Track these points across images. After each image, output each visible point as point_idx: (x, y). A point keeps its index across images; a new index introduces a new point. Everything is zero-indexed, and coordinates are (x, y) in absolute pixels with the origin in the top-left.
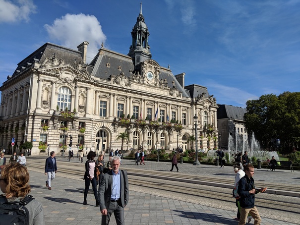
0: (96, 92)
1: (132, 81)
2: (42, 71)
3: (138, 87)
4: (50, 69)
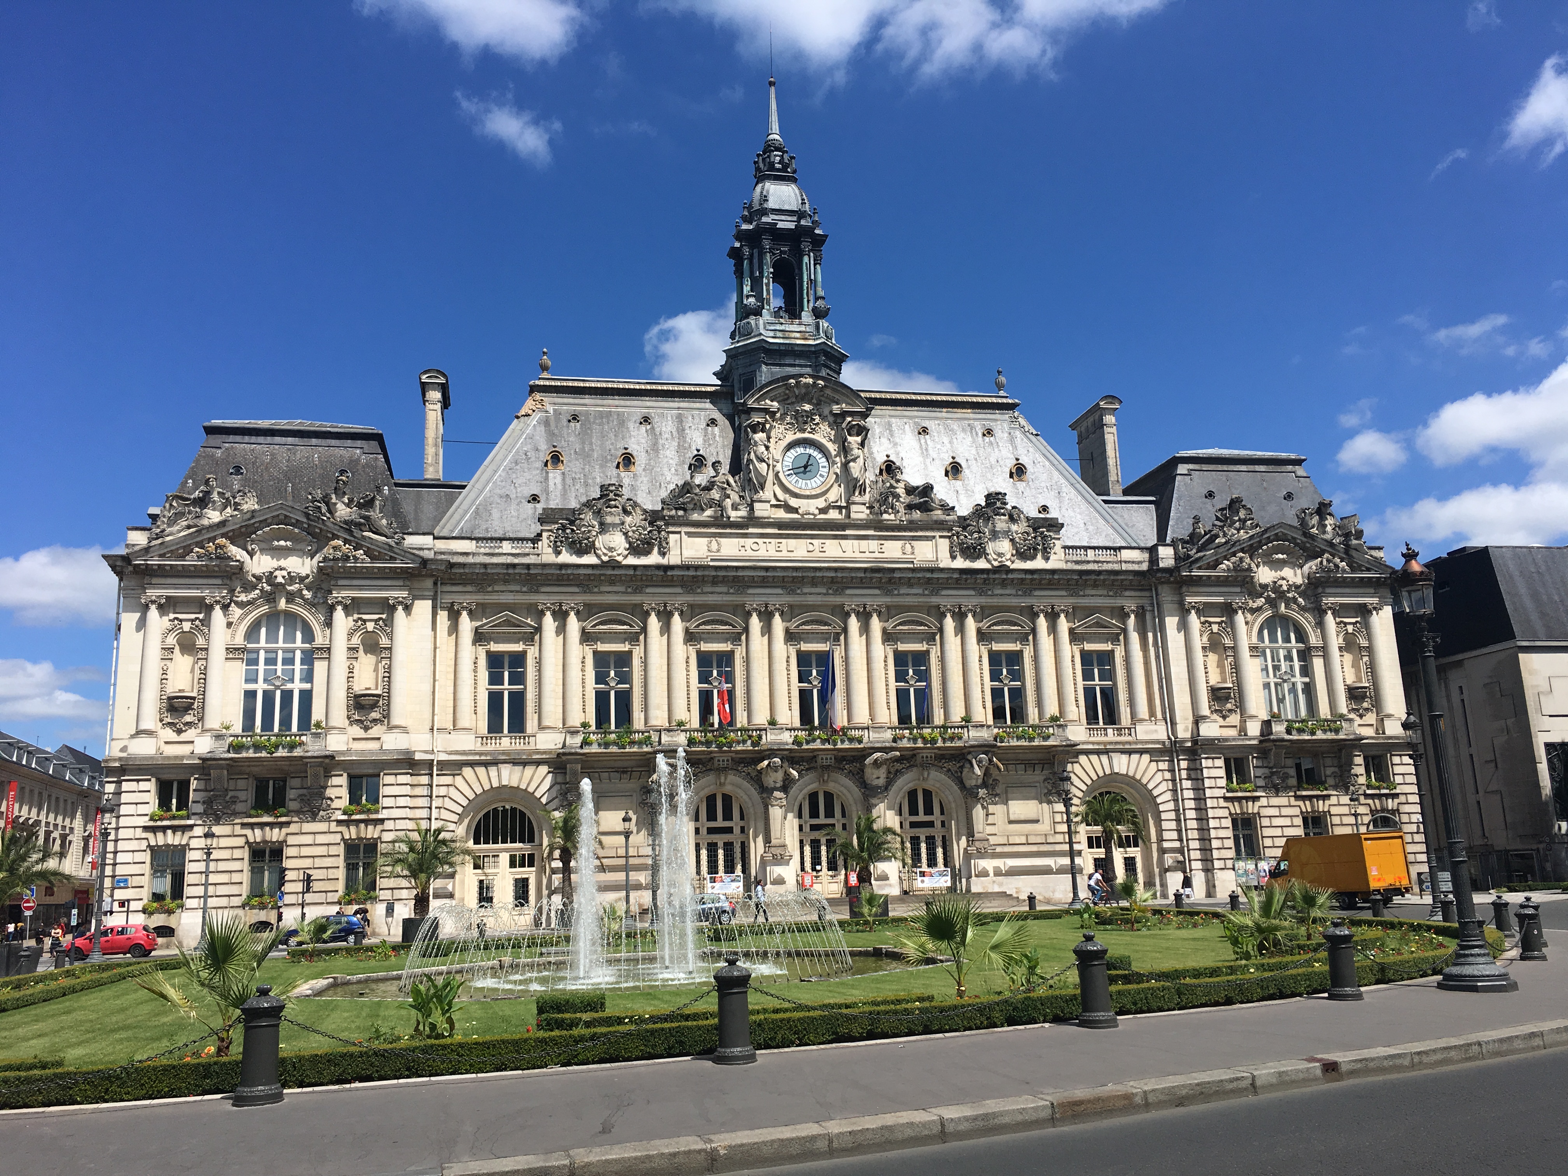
1: (671, 517)
2: (149, 563)
3: (714, 546)
4: (188, 542)
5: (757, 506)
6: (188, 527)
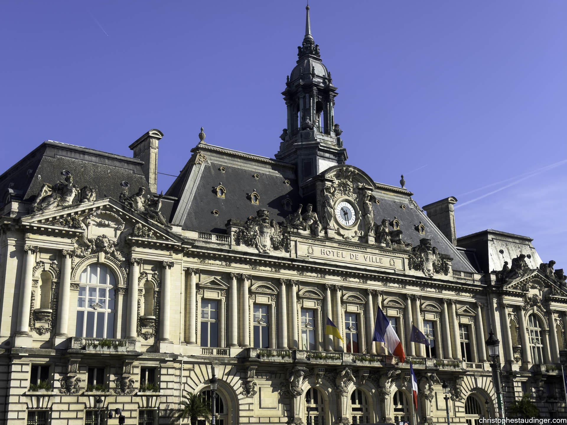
0: (188, 273)
1: (293, 233)
2: (32, 224)
3: (311, 251)
4: (56, 215)
5: (329, 231)
6: (58, 206)
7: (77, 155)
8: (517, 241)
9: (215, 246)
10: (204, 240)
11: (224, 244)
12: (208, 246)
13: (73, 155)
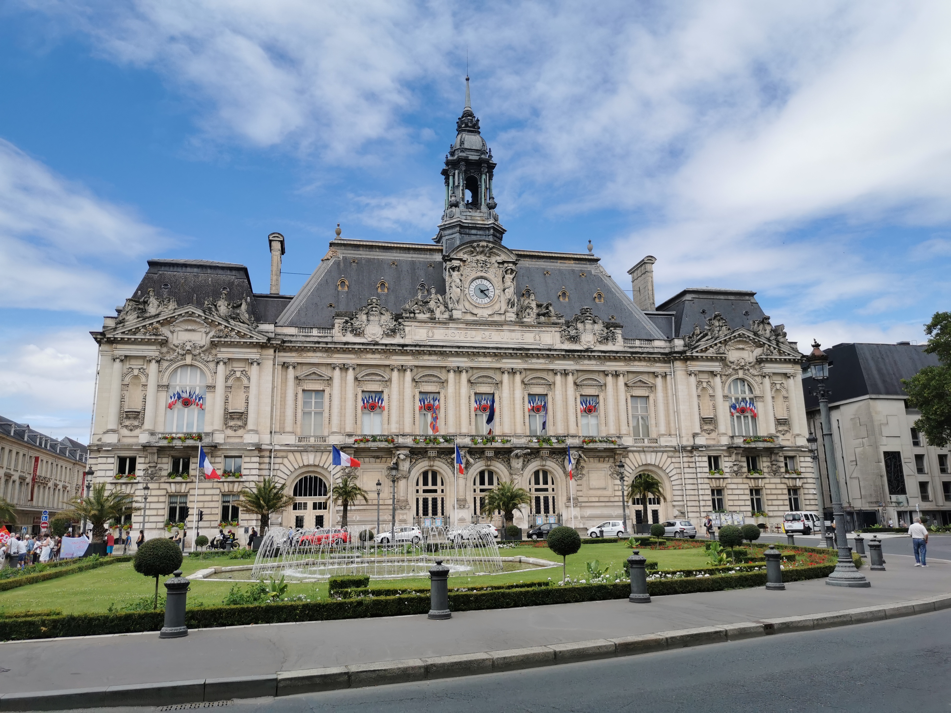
0: (285, 366)
1: (407, 318)
2: (116, 336)
3: (430, 334)
4: (138, 326)
6: (138, 317)
7: (179, 269)
8: (732, 298)
9: (316, 339)
10: (304, 334)
11: (327, 336)
12: (308, 339)
13: (175, 269)
